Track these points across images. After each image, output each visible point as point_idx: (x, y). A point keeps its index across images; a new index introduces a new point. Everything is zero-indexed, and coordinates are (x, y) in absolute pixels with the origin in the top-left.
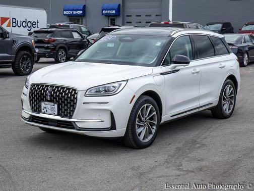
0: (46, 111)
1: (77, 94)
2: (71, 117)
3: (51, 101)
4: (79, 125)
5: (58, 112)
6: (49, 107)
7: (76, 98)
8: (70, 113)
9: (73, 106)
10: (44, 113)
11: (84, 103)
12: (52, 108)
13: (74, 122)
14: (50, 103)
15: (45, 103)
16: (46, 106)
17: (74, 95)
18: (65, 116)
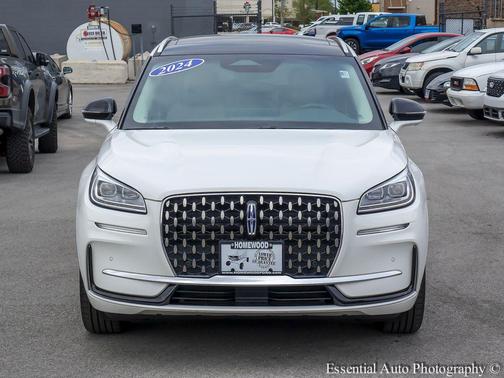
0: (237, 269)
1: (338, 209)
2: (324, 273)
3: (257, 237)
4: (349, 291)
5: (285, 264)
6: (251, 254)
7: (339, 222)
8: (322, 263)
9: (331, 243)
10: (233, 273)
11: (360, 232)
12: (262, 257)
13: (333, 285)
14: (255, 244)
15: (237, 244)
16: (240, 253)
17: (331, 215)
18: (309, 272)
